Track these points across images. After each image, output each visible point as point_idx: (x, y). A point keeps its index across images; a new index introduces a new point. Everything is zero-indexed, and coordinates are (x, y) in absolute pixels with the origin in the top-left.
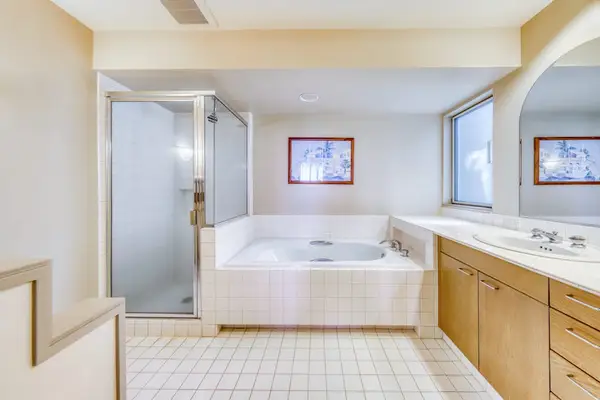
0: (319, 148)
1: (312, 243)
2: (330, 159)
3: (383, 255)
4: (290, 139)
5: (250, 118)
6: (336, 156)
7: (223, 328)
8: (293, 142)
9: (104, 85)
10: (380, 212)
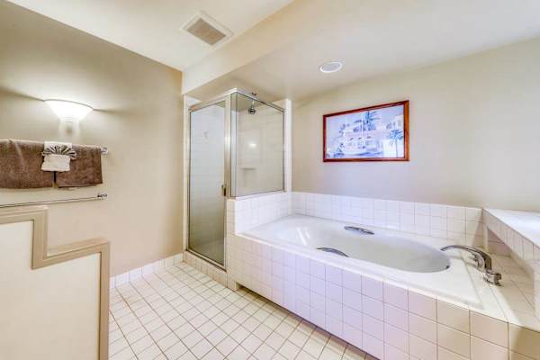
0: (357, 121)
1: (346, 228)
2: (372, 132)
3: (448, 267)
4: (325, 117)
5: (288, 105)
6: (381, 127)
7: (242, 288)
8: (327, 118)
9: (189, 102)
10: (466, 202)
